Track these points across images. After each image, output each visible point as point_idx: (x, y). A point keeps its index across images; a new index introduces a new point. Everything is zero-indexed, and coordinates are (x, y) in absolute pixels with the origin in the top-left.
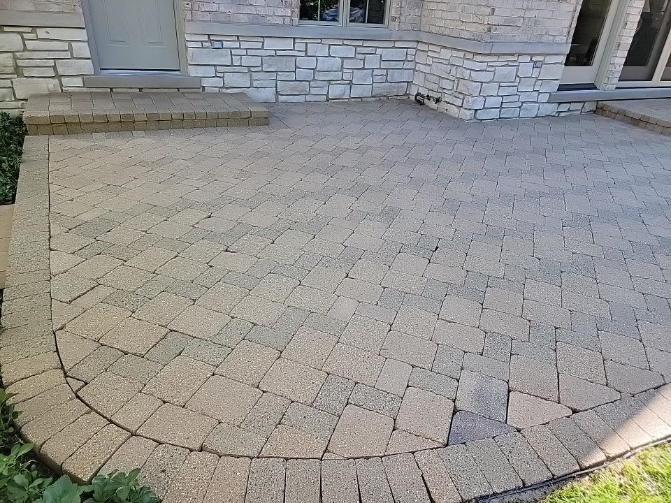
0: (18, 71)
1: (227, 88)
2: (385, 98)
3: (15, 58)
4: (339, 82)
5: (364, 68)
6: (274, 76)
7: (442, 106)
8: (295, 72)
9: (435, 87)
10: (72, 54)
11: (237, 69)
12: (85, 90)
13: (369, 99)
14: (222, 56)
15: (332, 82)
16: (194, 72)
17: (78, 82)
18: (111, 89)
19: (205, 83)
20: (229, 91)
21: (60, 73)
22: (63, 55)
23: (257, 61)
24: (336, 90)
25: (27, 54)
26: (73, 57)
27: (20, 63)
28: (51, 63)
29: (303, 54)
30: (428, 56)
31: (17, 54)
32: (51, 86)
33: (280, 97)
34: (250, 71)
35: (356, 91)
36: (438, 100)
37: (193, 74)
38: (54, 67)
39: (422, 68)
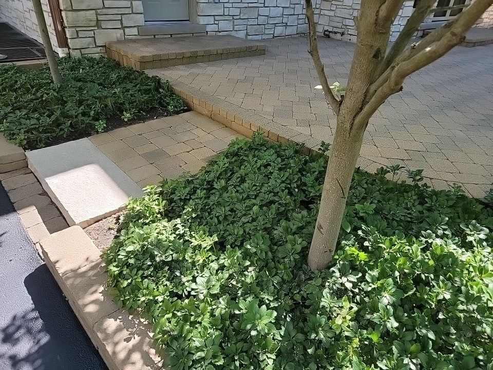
0: (98, 24)
1: (220, 32)
2: (303, 35)
3: (97, 14)
4: (280, 25)
5: (294, 15)
6: (246, 22)
7: (346, 37)
8: (258, 18)
9: (340, 25)
10: (132, 11)
11: (227, 18)
12: (139, 37)
13: (296, 36)
14: (218, 8)
15: (277, 25)
16: (202, 21)
17: (134, 31)
18: (154, 36)
19: (209, 28)
20: (221, 34)
21: (124, 25)
22: (127, 11)
23: (237, 12)
24: (279, 30)
25: (105, 11)
26: (133, 13)
27: (100, 18)
28: (119, 17)
29: (262, 5)
30: (332, 4)
31: (98, 10)
32: (119, 35)
33: (248, 36)
34: (233, 18)
35: (289, 31)
36: (343, 34)
37: (202, 23)
38: (121, 20)
39: (326, 13)
